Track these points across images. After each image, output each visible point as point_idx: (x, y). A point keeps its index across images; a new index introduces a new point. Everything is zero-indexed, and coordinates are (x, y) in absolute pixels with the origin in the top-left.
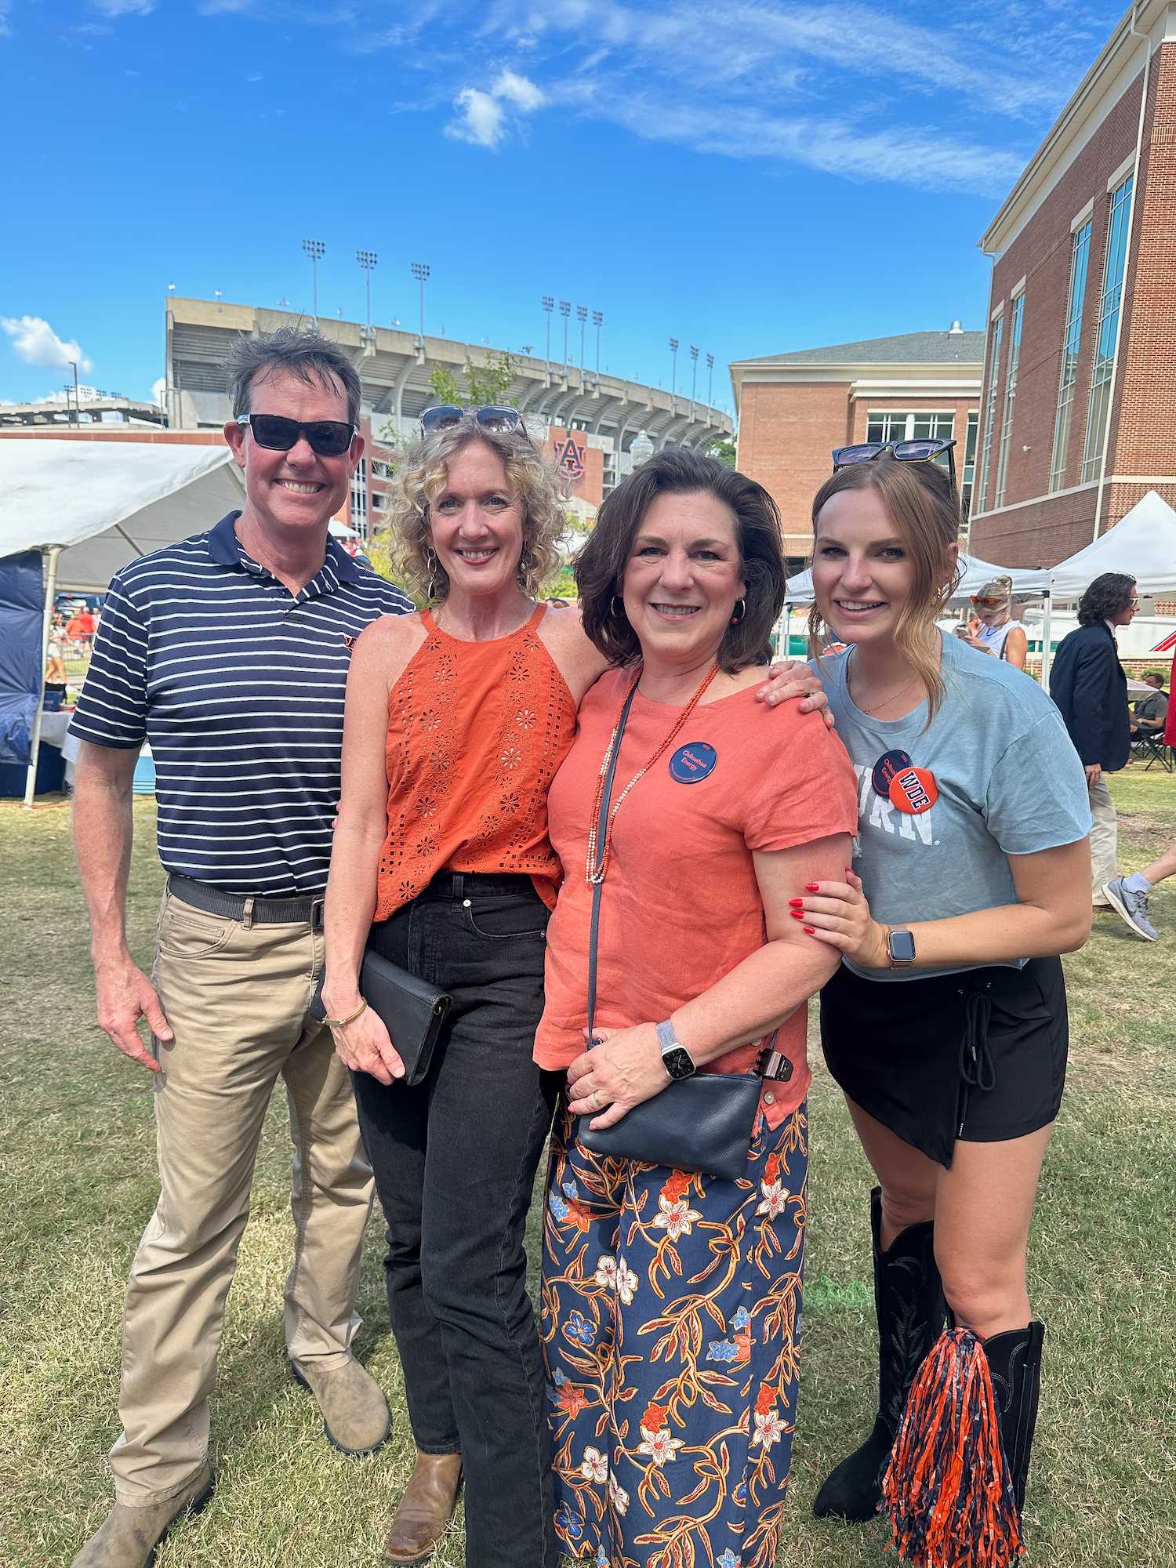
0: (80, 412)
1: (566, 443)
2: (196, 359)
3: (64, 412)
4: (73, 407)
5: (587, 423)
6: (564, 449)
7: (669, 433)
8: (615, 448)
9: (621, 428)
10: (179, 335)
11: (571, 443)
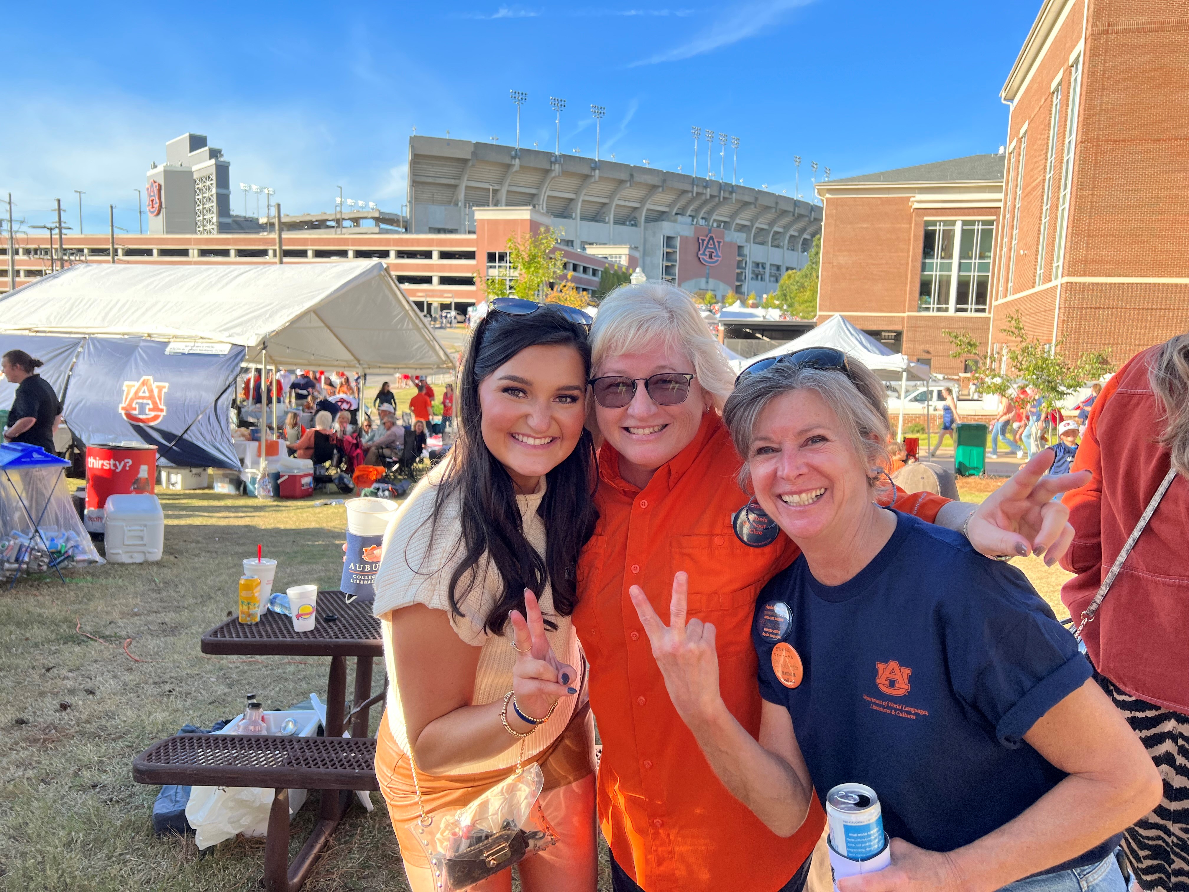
0: (344, 219)
1: (707, 239)
2: (430, 180)
3: (333, 220)
4: (338, 216)
5: (725, 222)
6: (705, 243)
7: (792, 229)
8: (747, 240)
9: (753, 226)
10: (419, 163)
11: (711, 238)
